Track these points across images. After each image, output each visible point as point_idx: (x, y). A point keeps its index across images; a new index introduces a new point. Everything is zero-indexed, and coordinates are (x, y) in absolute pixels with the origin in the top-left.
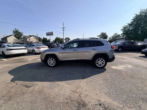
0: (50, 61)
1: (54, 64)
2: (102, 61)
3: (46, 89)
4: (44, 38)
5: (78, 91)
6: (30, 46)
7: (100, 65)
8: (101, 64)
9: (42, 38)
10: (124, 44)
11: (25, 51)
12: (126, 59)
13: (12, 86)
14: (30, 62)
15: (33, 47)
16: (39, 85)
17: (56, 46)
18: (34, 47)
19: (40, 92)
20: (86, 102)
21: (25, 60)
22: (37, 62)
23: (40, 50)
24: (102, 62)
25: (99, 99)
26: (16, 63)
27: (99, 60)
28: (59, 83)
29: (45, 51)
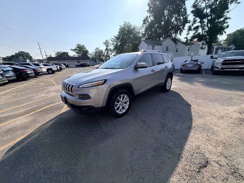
7: (168, 87)
29: (106, 81)
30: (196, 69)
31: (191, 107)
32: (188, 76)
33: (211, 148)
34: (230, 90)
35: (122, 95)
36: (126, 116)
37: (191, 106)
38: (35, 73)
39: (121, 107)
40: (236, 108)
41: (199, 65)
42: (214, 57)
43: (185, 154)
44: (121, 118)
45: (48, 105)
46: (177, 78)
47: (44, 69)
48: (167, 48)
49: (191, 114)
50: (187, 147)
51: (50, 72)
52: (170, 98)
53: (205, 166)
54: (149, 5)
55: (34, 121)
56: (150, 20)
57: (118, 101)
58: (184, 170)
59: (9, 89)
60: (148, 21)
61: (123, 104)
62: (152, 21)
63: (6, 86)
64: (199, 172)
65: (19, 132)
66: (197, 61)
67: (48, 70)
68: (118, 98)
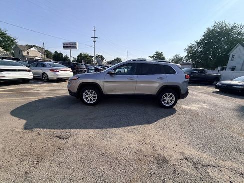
0: (88, 94)
1: (94, 100)
2: (171, 97)
3: (97, 142)
4: (56, 52)
5: (149, 142)
6: (36, 67)
7: (168, 103)
8: (170, 102)
9: (53, 53)
10: (192, 73)
11: (30, 75)
12: (196, 96)
13: (31, 138)
14: (45, 96)
15: (43, 68)
16: (83, 135)
17: (85, 69)
18: (45, 68)
19: (90, 145)
20: (167, 157)
21: (32, 91)
22: (58, 96)
23: (57, 75)
24: (171, 99)
25: (182, 151)
26: (17, 97)
27: (166, 96)
28: (114, 130)
29: (79, 78)
35: (91, 90)
53: (60, 138)
68: (87, 91)
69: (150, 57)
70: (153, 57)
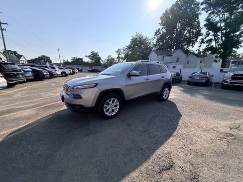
1: (115, 110)
7: (165, 96)
27: (165, 91)
29: (97, 84)
30: (204, 81)
31: (181, 118)
32: (194, 88)
33: (181, 155)
34: (232, 105)
35: (112, 99)
36: (115, 119)
37: (181, 116)
38: (50, 75)
39: (110, 110)
40: (228, 123)
41: (207, 78)
42: (224, 71)
43: (154, 156)
44: (110, 120)
45: (52, 102)
46: (182, 89)
47: (59, 72)
48: (178, 59)
49: (178, 123)
50: (159, 151)
51: (64, 75)
52: (164, 107)
53: (168, 169)
54: (161, 18)
55: (37, 115)
56: (161, 32)
57: (108, 104)
58: (147, 169)
59: (26, 86)
60: (160, 33)
61: (112, 107)
62: (164, 33)
63: (24, 84)
64: (160, 173)
65: (22, 121)
66: (206, 73)
67: (62, 73)
68: (108, 101)
69: (87, 56)
70: (89, 56)
